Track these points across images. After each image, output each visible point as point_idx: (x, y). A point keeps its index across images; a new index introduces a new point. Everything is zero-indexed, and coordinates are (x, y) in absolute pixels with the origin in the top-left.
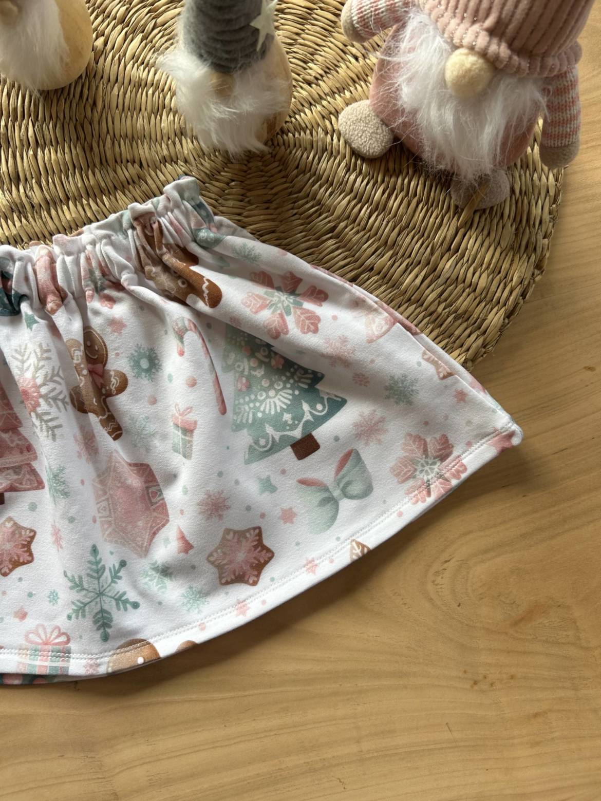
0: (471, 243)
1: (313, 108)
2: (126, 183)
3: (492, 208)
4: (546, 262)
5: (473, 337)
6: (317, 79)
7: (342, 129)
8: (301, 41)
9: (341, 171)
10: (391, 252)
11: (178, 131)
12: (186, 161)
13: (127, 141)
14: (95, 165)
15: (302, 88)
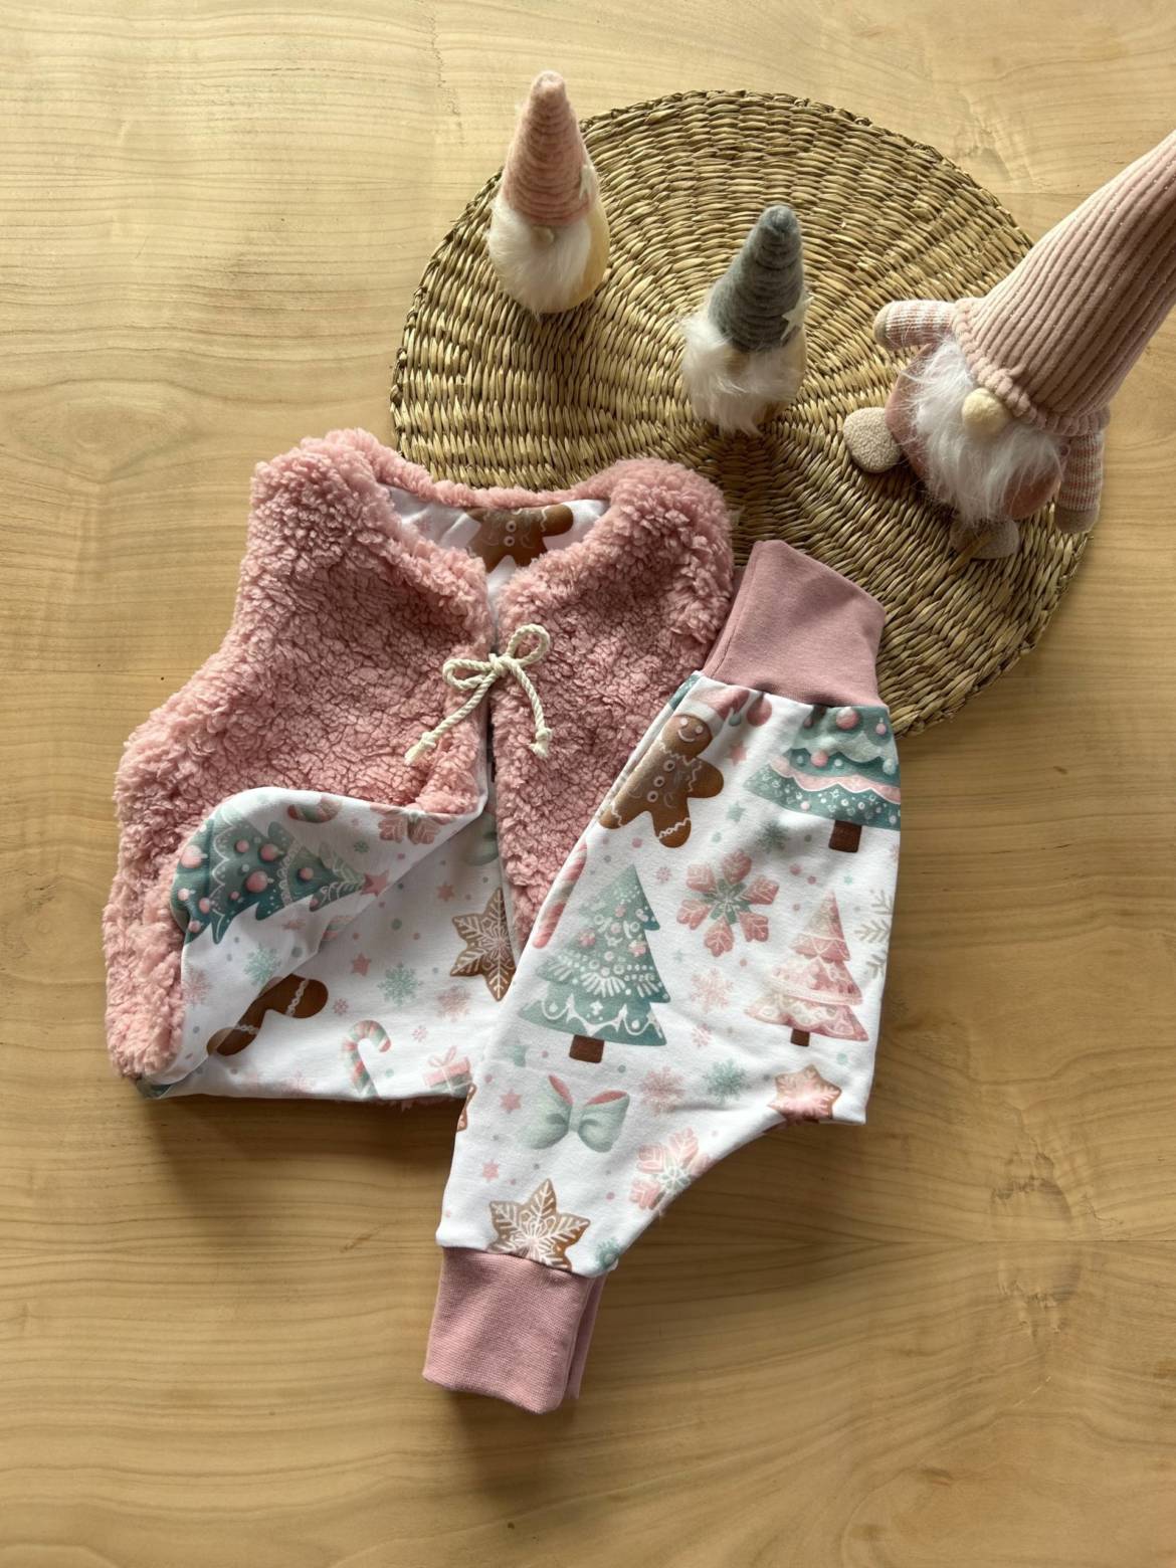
0: (958, 594)
1: (820, 401)
2: (593, 431)
3: (993, 561)
4: (1039, 636)
5: (933, 695)
6: (832, 370)
7: (846, 433)
8: (826, 326)
9: (833, 478)
10: (865, 579)
11: (665, 389)
12: (664, 424)
13: (607, 386)
14: (565, 403)
15: (813, 376)
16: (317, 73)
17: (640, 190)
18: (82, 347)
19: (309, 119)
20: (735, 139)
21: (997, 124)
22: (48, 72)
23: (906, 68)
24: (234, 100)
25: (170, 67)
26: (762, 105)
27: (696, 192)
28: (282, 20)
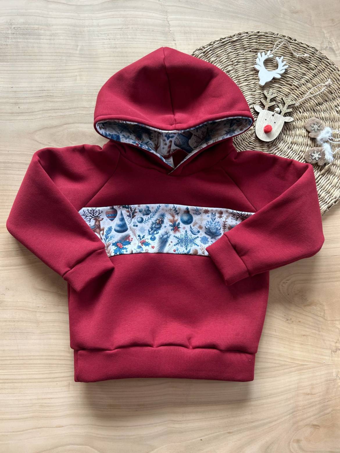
16: (134, 29)
17: (229, 62)
18: (70, 113)
19: (132, 43)
20: (257, 46)
21: (333, 39)
22: (56, 30)
23: (306, 23)
24: (110, 38)
25: (91, 28)
26: (264, 36)
27: (246, 63)
28: (122, 13)
